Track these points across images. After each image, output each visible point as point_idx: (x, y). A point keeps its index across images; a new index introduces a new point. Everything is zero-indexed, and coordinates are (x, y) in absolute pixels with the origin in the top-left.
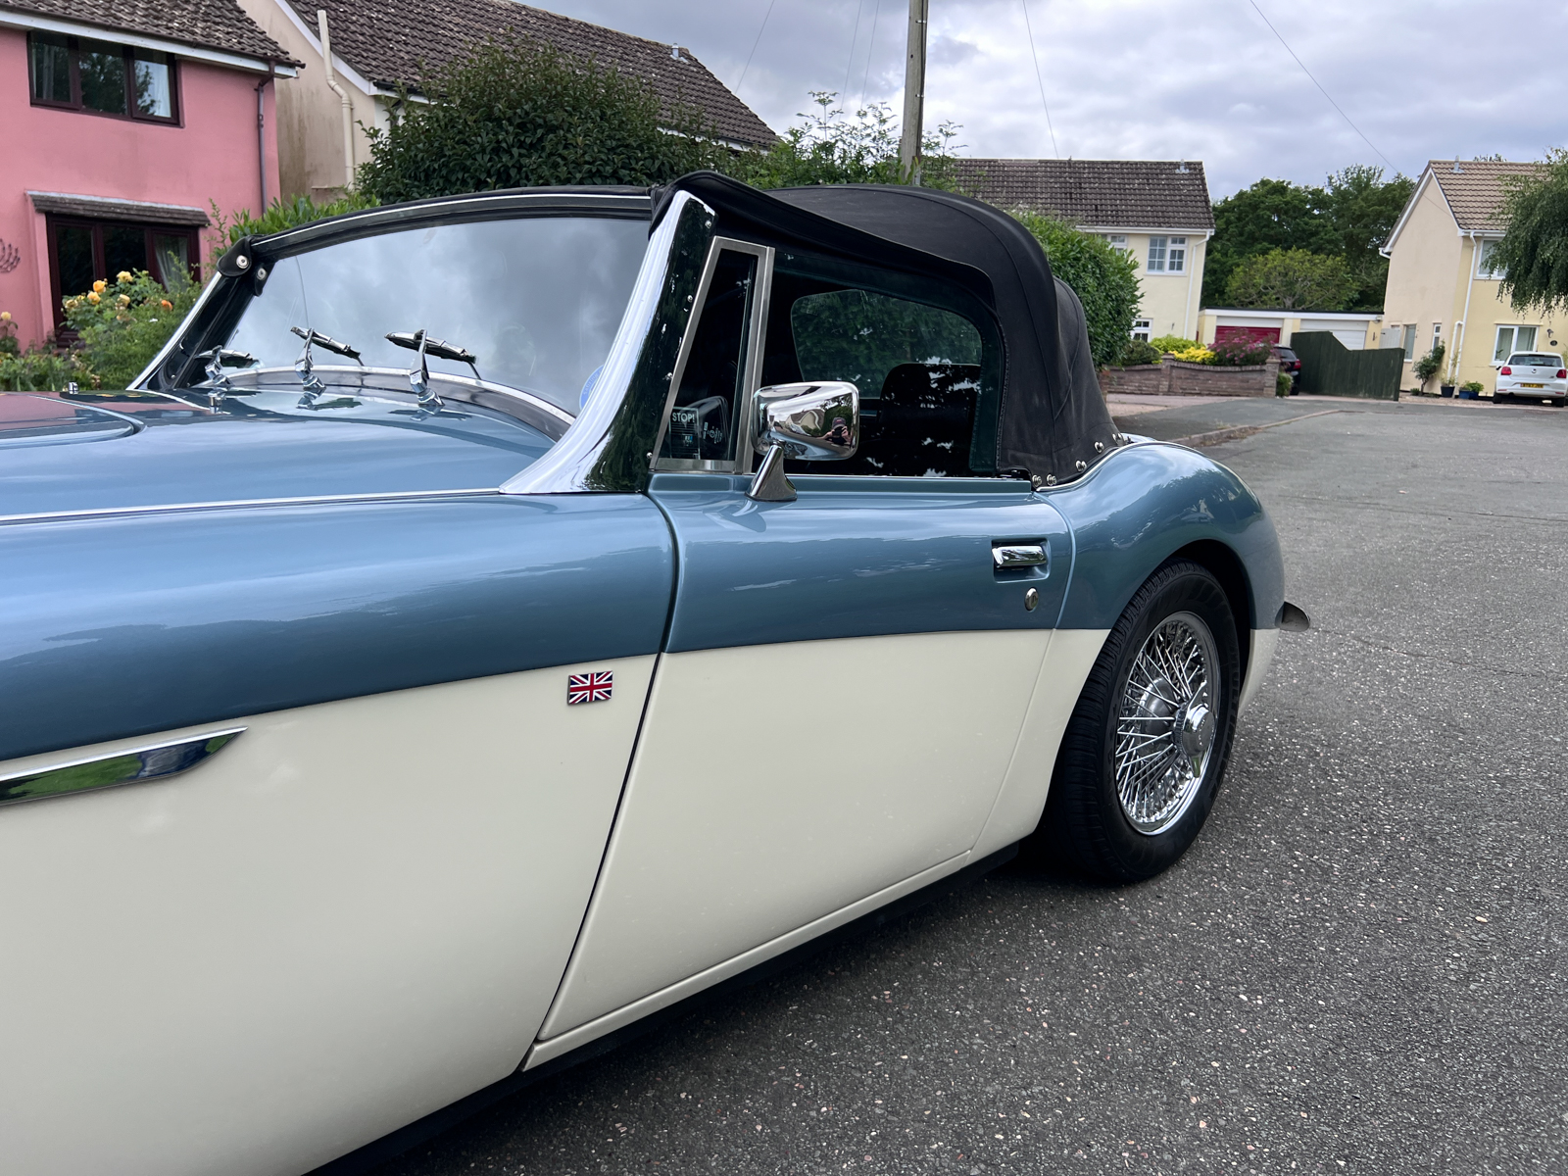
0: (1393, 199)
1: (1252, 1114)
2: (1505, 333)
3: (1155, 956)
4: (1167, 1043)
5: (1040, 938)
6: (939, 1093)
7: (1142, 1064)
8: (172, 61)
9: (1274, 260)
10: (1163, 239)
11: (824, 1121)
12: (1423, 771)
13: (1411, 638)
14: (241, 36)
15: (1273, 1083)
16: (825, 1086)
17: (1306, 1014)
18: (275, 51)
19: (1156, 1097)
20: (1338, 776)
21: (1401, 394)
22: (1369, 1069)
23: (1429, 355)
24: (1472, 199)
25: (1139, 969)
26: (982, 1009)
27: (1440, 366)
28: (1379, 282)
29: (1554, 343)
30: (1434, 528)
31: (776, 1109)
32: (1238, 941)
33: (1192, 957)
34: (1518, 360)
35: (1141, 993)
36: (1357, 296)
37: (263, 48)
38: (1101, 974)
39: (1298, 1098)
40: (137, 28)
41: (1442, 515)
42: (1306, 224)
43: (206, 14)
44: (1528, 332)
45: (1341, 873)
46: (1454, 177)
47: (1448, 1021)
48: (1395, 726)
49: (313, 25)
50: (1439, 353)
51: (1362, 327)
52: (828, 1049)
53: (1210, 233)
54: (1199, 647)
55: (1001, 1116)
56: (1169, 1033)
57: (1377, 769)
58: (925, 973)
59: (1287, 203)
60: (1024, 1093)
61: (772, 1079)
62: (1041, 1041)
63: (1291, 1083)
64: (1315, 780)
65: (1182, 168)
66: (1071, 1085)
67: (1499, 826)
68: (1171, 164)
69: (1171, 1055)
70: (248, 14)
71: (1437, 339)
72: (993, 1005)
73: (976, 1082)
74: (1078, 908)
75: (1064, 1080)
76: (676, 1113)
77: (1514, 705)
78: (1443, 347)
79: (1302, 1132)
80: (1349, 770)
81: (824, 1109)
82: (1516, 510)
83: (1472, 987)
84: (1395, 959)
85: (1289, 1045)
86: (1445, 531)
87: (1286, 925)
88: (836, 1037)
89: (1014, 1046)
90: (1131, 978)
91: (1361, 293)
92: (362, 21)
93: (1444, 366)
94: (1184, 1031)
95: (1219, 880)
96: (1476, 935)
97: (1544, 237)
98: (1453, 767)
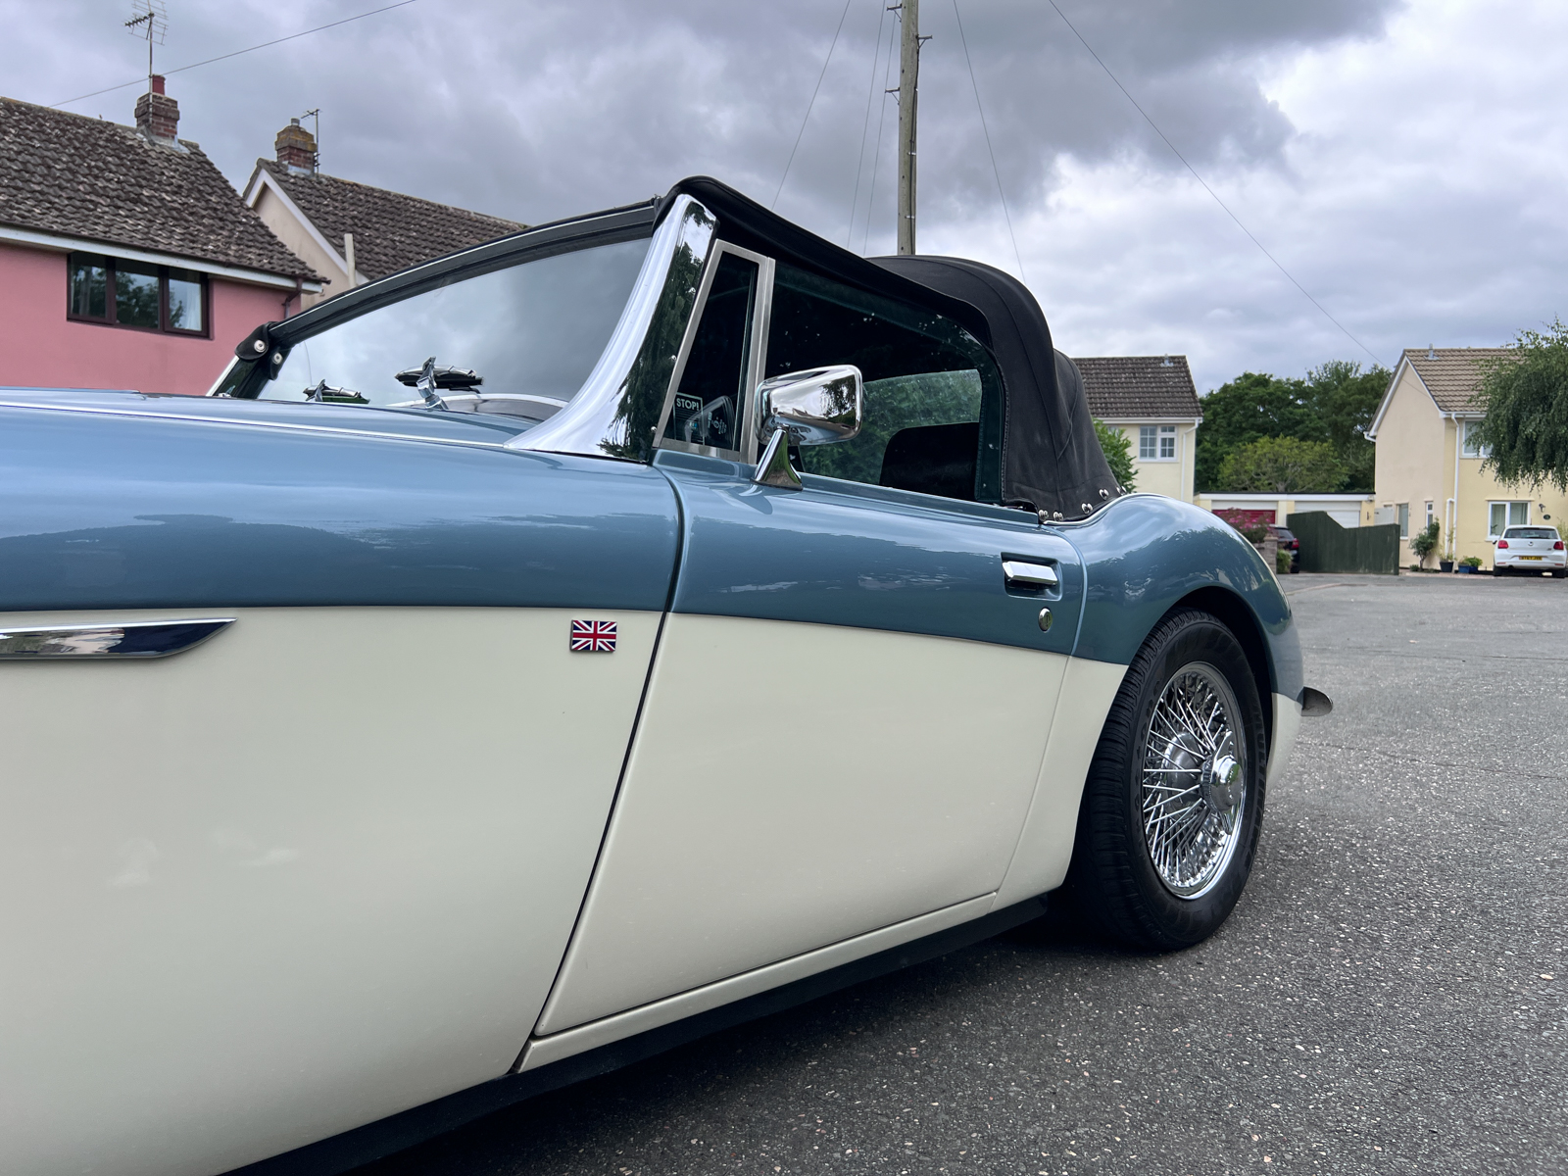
0: (1373, 388)
1: (1321, 1149)
2: (1498, 509)
3: (1201, 1013)
4: (1221, 1088)
5: (1075, 1000)
6: (974, 1135)
7: (1195, 1106)
8: (204, 280)
9: (1262, 447)
10: (1153, 428)
11: (850, 1162)
12: (1467, 856)
13: (1439, 752)
14: (272, 257)
15: (1341, 1121)
16: (849, 1131)
17: (1369, 1061)
18: (302, 269)
19: (1213, 1136)
20: (1377, 862)
21: (1400, 571)
22: (1445, 1107)
23: (1425, 532)
24: (1451, 383)
25: (1184, 1024)
26: (1017, 1061)
27: (1437, 543)
28: (1367, 466)
29: (1547, 517)
30: (1449, 669)
31: (797, 1152)
32: (1289, 999)
33: (1241, 1014)
34: (1512, 533)
35: (1188, 1045)
36: (1347, 479)
37: (292, 267)
38: (1143, 1029)
39: (1369, 1134)
40: (173, 250)
41: (1455, 658)
42: (1291, 413)
43: (239, 238)
44: (1520, 507)
45: (1391, 941)
46: (1429, 363)
47: (1524, 1063)
48: (1431, 821)
49: (340, 248)
50: (1434, 530)
51: (1356, 507)
52: (852, 1098)
53: (1198, 421)
54: (1221, 705)
55: (1045, 1155)
56: (1222, 1078)
57: (1418, 856)
58: (954, 1032)
59: (1270, 394)
60: (1068, 1133)
61: (790, 1126)
62: (1083, 1088)
63: (1361, 1121)
64: (1353, 866)
65: (1166, 362)
66: (1119, 1127)
67: (1553, 900)
68: (1156, 358)
69: (1226, 1098)
70: (280, 239)
71: (1430, 516)
72: (1029, 1057)
73: (1014, 1125)
74: (1114, 974)
75: (1111, 1122)
76: (687, 1157)
77: (1552, 802)
78: (1438, 524)
79: (1378, 1164)
80: (1389, 857)
81: (850, 1151)
82: (1530, 653)
83: (1545, 1034)
84: (1459, 1012)
85: (1354, 1088)
86: (1460, 670)
87: (1338, 987)
88: (860, 1088)
89: (1054, 1093)
90: (1176, 1032)
91: (1351, 477)
92: (385, 243)
93: (1440, 542)
94: (1238, 1078)
95: (1262, 949)
96: (1543, 990)
97: (1525, 415)
98: (1498, 853)
